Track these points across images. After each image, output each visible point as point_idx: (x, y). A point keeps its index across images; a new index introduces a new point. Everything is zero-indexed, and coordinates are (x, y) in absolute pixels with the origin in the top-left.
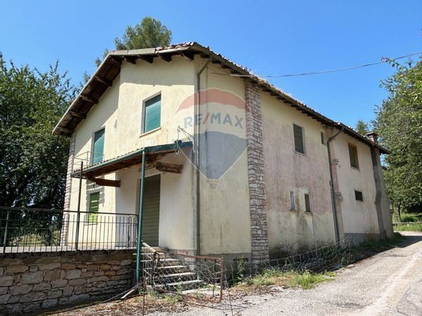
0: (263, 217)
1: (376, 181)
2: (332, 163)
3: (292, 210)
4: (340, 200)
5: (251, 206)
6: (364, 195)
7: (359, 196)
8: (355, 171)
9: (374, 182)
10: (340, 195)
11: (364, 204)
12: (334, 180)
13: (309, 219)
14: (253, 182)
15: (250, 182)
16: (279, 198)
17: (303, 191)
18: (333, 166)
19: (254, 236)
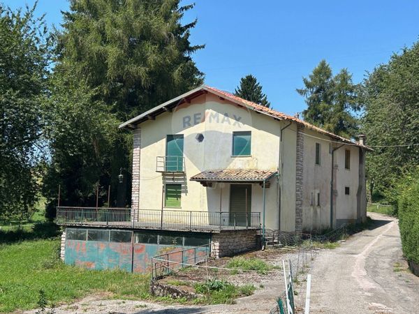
0: (301, 211)
1: (360, 176)
2: (334, 167)
3: (312, 205)
4: (336, 196)
5: (297, 205)
6: (351, 189)
7: (347, 191)
8: (347, 171)
9: (358, 177)
10: (336, 192)
11: (349, 196)
12: (334, 181)
13: (318, 210)
14: (298, 191)
15: (297, 191)
16: (307, 198)
17: (317, 192)
18: (334, 170)
19: (297, 222)
